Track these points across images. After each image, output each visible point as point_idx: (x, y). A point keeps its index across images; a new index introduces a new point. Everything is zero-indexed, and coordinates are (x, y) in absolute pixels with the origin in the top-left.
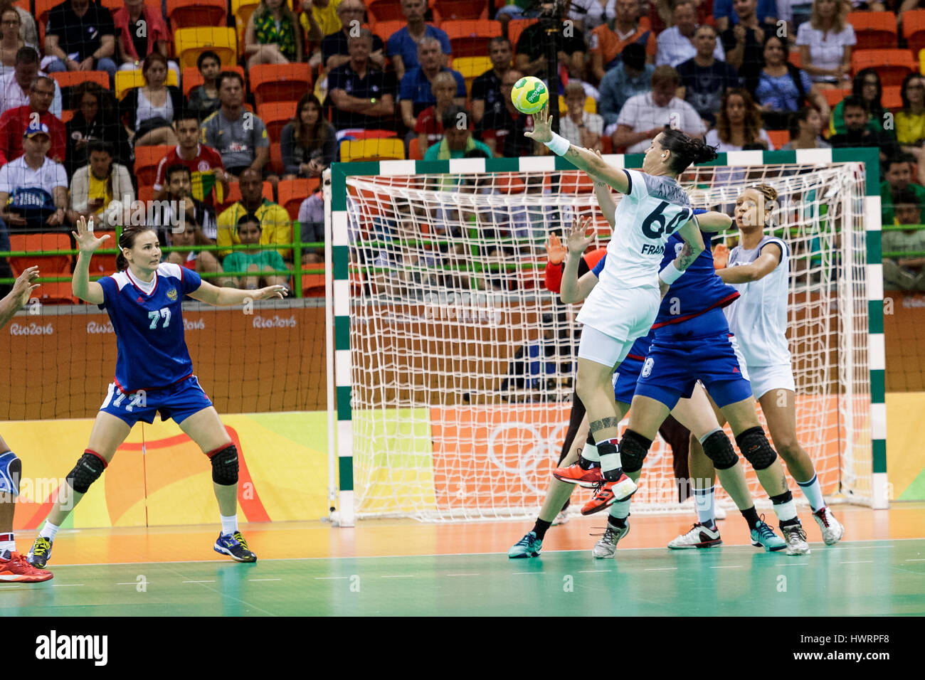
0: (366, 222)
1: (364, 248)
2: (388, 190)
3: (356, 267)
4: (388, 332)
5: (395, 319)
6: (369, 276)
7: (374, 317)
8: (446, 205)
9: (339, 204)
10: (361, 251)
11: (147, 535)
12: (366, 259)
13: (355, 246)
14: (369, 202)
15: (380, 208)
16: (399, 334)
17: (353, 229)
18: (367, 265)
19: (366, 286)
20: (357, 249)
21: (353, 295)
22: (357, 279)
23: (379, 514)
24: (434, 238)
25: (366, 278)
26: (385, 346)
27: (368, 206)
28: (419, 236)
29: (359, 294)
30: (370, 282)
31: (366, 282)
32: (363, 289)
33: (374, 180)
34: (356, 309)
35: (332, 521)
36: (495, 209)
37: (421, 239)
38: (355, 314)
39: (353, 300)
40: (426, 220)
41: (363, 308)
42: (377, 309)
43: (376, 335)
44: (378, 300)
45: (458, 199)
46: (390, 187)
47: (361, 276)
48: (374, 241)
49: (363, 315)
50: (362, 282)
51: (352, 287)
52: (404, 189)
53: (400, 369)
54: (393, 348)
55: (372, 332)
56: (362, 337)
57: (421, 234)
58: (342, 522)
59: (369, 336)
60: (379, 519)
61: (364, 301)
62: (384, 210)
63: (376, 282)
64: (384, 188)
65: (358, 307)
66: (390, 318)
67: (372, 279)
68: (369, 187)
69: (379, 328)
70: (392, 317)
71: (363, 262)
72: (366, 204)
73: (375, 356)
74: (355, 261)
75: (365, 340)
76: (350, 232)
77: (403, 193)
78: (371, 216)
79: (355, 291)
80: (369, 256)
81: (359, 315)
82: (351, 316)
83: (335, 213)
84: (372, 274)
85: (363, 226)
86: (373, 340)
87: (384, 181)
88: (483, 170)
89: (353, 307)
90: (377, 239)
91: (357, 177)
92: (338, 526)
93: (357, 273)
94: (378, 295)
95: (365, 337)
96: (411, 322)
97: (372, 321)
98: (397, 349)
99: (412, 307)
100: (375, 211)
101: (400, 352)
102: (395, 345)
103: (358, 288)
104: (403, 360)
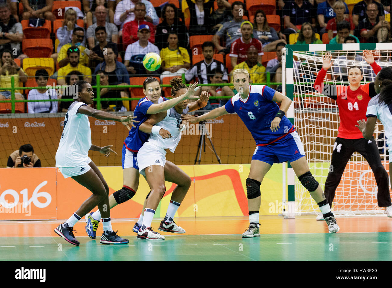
0: (302, 74)
1: (300, 85)
2: (313, 58)
3: (297, 95)
4: (311, 126)
5: (315, 120)
6: (302, 99)
7: (305, 119)
8: (340, 66)
9: (289, 65)
10: (299, 87)
11: (196, 221)
12: (301, 91)
13: (297, 85)
14: (303, 64)
15: (309, 66)
16: (316, 127)
17: (296, 77)
18: (301, 94)
19: (301, 104)
20: (297, 86)
21: (295, 108)
22: (297, 101)
23: (306, 213)
24: (334, 81)
25: (301, 100)
26: (310, 133)
27: (303, 65)
28: (327, 80)
29: (298, 107)
30: (303, 102)
31: (301, 102)
32: (300, 105)
33: (306, 53)
34: (296, 114)
35: (284, 216)
36: (364, 67)
37: (328, 81)
38: (296, 117)
39: (295, 111)
40: (331, 73)
41: (300, 114)
42: (306, 115)
43: (305, 127)
44: (307, 110)
45: (346, 62)
46: (314, 57)
47: (299, 99)
48: (305, 82)
49: (300, 118)
50: (299, 102)
51: (295, 104)
52: (320, 58)
53: (317, 144)
54: (313, 134)
55: (304, 126)
56: (299, 128)
57: (328, 80)
58: (289, 217)
59: (302, 128)
60: (307, 215)
61: (300, 111)
62: (310, 67)
63: (306, 102)
64: (310, 57)
65: (298, 114)
66: (312, 119)
67: (304, 101)
68: (304, 56)
69: (307, 124)
70: (313, 119)
71: (300, 93)
72: (302, 65)
73: (304, 137)
74: (296, 91)
75: (301, 130)
76: (294, 78)
77: (320, 60)
78: (304, 70)
79: (296, 106)
80: (303, 90)
81: (298, 118)
82: (294, 118)
83: (287, 69)
84: (304, 98)
85: (300, 75)
86: (304, 129)
87: (311, 54)
88: (358, 49)
89: (295, 113)
90: (307, 82)
91: (298, 52)
92: (287, 218)
93: (297, 97)
94: (307, 108)
95: (300, 128)
96: (323, 121)
97: (303, 121)
98: (315, 134)
99: (323, 114)
100: (306, 68)
101: (317, 136)
102: (314, 133)
103: (298, 105)
104: (318, 140)
